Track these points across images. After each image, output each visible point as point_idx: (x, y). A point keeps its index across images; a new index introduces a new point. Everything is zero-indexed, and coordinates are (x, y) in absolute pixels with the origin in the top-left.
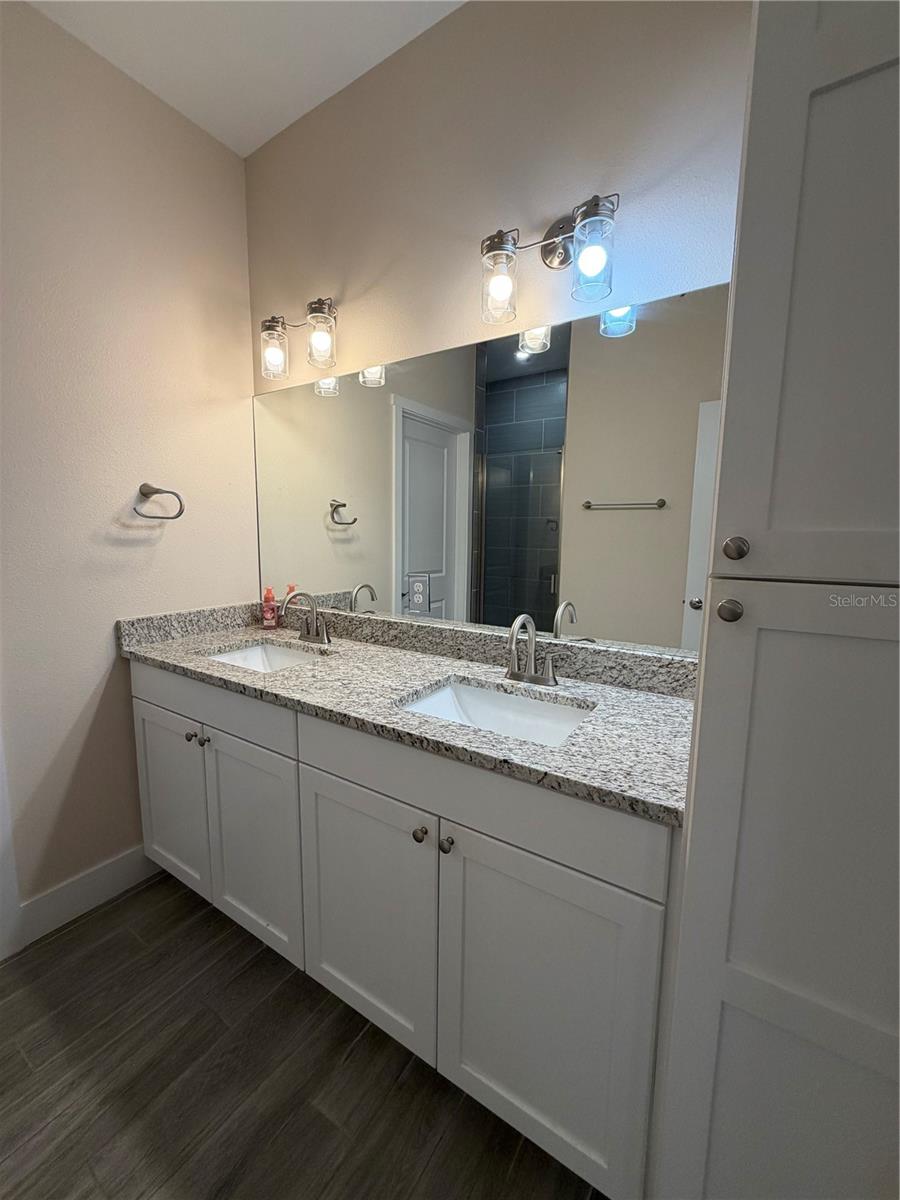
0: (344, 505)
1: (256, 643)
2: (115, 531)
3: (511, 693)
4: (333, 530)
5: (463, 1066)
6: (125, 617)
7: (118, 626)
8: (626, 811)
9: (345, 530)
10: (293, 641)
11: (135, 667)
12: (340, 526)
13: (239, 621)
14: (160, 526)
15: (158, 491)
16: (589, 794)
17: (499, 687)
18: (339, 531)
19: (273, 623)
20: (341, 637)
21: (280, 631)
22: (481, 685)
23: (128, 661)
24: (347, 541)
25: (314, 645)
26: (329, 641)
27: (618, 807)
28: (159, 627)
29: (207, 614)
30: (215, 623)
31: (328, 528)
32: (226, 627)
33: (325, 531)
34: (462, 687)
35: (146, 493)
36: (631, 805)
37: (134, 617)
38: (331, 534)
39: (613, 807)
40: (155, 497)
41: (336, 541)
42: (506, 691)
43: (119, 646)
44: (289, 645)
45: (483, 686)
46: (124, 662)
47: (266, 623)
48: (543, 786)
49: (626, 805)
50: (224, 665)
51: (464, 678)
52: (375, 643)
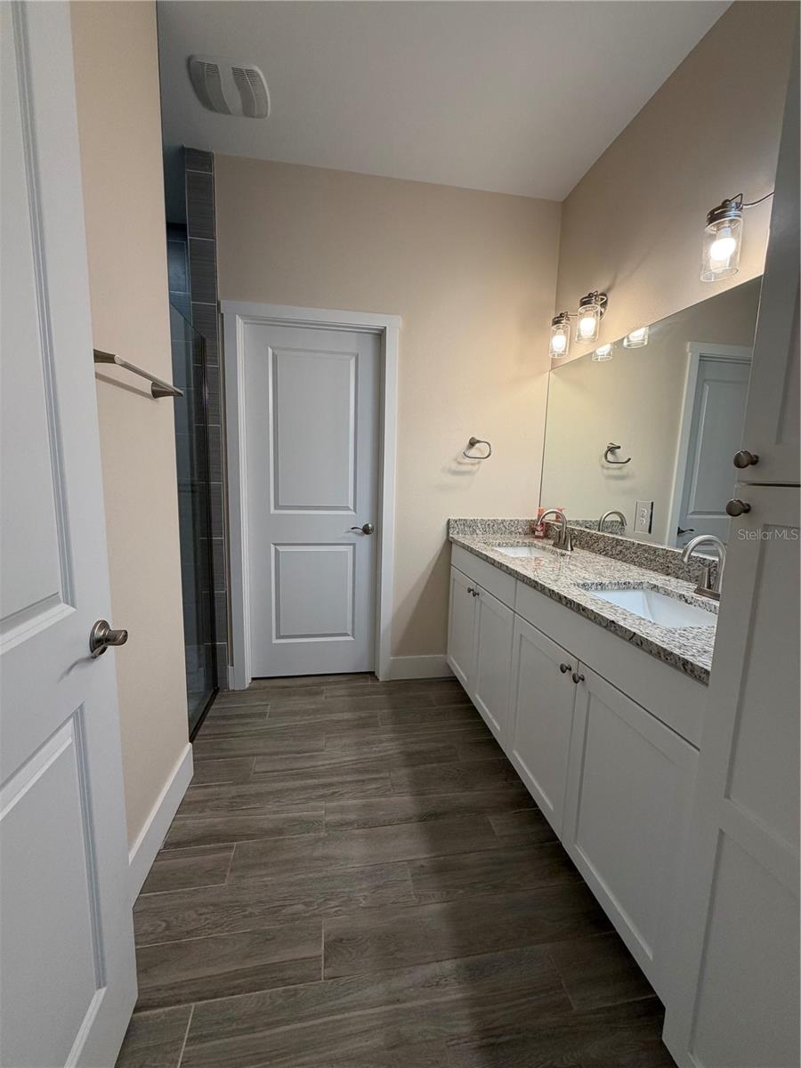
0: (619, 447)
1: (525, 545)
2: (454, 466)
3: (691, 603)
4: (608, 468)
5: (576, 846)
6: (452, 517)
7: (449, 521)
8: (680, 669)
9: (620, 469)
10: (547, 546)
11: (454, 546)
12: (615, 465)
13: (520, 530)
14: (479, 463)
15: (478, 442)
16: (659, 653)
17: (681, 596)
18: (614, 469)
19: (541, 534)
20: (583, 548)
21: (545, 541)
22: (667, 593)
23: (451, 543)
24: (622, 478)
25: (559, 551)
26: (572, 549)
27: (675, 666)
28: (470, 526)
29: (500, 522)
30: (504, 529)
31: (603, 467)
32: (511, 533)
33: (600, 468)
34: (653, 593)
35: (472, 443)
36: (684, 665)
37: (457, 518)
38: (605, 471)
39: (672, 665)
40: (477, 445)
41: (610, 477)
42: (686, 601)
43: (448, 533)
44: (544, 549)
45: (668, 595)
46: (449, 543)
47: (536, 533)
48: (631, 643)
49: (680, 664)
50: (501, 554)
51: (655, 586)
52: (605, 555)
